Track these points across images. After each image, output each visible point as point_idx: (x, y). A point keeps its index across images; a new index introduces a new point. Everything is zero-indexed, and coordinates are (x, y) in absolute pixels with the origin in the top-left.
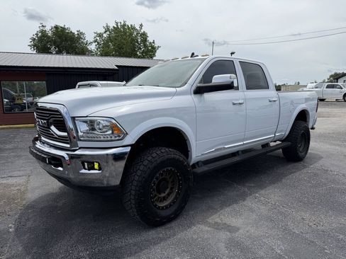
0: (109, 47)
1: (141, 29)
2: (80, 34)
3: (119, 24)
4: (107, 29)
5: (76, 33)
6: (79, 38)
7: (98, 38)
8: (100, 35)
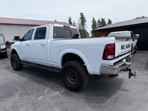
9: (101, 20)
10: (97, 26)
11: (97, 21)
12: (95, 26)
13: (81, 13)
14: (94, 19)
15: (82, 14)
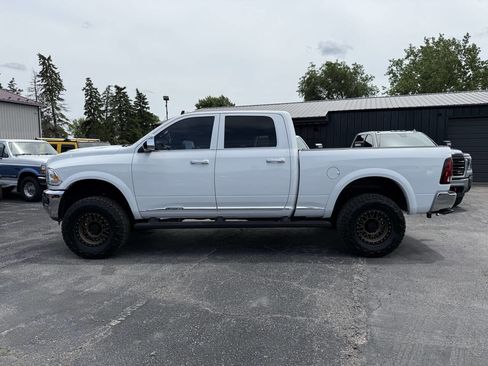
0: (412, 77)
1: (467, 42)
2: (357, 67)
3: (431, 41)
4: (411, 52)
5: (352, 67)
6: (356, 72)
7: (394, 68)
8: (398, 63)
9: (113, 91)
10: (103, 109)
11: (101, 91)
12: (96, 109)
13: (41, 57)
14: (89, 84)
15: (45, 61)
